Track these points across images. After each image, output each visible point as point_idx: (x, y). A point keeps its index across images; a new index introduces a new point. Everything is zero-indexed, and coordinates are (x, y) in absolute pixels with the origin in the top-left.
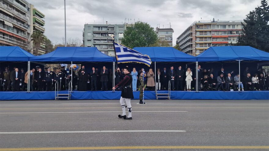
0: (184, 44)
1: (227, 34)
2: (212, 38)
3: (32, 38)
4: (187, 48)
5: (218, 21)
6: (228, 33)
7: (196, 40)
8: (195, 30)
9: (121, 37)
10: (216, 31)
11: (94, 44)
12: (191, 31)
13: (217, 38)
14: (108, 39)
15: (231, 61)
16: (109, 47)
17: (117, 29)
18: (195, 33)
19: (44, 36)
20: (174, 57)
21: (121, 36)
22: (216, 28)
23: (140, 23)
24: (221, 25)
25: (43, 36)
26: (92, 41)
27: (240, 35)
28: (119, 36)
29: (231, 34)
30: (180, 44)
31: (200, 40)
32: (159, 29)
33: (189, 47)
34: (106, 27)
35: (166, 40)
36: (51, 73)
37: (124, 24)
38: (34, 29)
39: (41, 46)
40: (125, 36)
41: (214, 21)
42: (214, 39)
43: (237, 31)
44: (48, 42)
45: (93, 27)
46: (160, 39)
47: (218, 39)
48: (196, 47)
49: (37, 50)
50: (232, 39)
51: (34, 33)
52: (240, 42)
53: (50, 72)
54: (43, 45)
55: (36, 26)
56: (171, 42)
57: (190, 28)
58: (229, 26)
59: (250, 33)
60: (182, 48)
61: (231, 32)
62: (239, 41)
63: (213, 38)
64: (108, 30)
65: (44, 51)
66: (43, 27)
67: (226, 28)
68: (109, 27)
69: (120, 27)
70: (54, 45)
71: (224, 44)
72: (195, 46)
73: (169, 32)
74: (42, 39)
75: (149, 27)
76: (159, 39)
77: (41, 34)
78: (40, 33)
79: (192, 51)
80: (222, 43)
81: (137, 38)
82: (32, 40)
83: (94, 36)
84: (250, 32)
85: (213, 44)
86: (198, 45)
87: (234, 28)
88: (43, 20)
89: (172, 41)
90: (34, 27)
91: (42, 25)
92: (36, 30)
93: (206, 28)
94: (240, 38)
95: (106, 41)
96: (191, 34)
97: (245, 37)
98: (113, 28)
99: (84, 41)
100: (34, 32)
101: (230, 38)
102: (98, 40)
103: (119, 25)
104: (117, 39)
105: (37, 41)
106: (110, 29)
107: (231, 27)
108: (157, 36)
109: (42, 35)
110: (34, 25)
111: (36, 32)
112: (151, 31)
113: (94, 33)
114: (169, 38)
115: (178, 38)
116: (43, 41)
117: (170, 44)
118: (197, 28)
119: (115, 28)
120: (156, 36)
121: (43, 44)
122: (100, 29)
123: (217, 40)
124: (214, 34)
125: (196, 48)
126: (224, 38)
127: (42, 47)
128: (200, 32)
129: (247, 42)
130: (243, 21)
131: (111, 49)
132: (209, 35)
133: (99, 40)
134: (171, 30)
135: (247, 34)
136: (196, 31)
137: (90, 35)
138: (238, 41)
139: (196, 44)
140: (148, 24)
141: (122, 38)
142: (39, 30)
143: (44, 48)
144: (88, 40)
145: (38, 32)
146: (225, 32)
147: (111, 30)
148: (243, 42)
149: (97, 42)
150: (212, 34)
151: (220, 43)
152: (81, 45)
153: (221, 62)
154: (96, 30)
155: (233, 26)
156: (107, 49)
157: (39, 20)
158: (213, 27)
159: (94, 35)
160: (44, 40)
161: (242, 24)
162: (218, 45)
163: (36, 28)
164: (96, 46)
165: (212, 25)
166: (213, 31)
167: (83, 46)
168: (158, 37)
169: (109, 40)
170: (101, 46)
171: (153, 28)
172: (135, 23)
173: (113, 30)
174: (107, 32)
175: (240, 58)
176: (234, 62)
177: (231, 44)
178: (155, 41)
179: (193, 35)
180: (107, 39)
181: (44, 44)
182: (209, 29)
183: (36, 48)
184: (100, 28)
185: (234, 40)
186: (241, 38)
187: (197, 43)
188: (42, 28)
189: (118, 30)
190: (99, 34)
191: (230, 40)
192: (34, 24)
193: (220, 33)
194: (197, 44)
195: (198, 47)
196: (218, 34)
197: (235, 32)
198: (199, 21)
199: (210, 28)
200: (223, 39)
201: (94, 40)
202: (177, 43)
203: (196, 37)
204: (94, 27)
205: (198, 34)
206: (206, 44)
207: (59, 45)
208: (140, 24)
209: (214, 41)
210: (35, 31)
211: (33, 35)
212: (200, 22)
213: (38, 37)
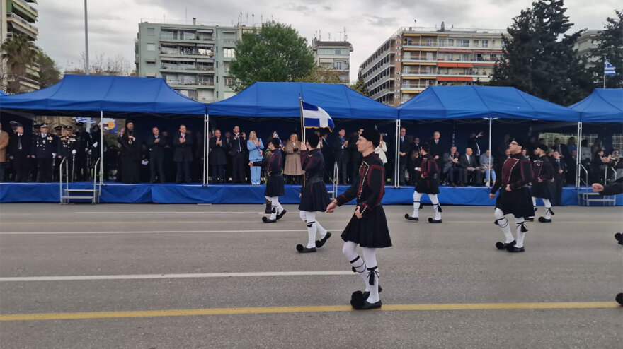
0: (376, 79)
1: (472, 60)
2: (437, 68)
3: (5, 53)
4: (381, 90)
5: (453, 30)
6: (473, 58)
7: (402, 72)
8: (400, 48)
9: (229, 56)
10: (447, 53)
11: (162, 73)
12: (392, 50)
13: (448, 68)
14: (198, 61)
15: (473, 120)
16: (201, 80)
17: (219, 38)
18: (400, 54)
19: (37, 48)
20: (348, 107)
21: (230, 54)
22: (447, 46)
23: (273, 25)
24: (459, 39)
25: (32, 48)
26: (159, 64)
27: (498, 63)
28: (225, 56)
29: (479, 60)
30: (367, 80)
31: (410, 73)
32: (318, 43)
33: (388, 87)
34: (193, 32)
35: (335, 68)
36: (48, 138)
37: (238, 26)
38: (9, 30)
39: (28, 71)
40: (237, 55)
41: (443, 30)
42: (442, 71)
43: (493, 55)
44: (46, 63)
45: (160, 31)
46: (322, 65)
47: (451, 71)
48: (401, 86)
49: (17, 82)
50: (481, 71)
51: (9, 40)
52: (497, 78)
53: (48, 136)
54: (34, 70)
55: (14, 22)
56: (347, 74)
57: (390, 44)
58: (476, 41)
59: (519, 59)
60: (371, 88)
61: (479, 55)
62: (495, 76)
63: (441, 68)
64: (198, 38)
65: (36, 84)
66: (32, 24)
67: (468, 46)
68: (200, 33)
69: (227, 32)
70: (62, 71)
71: (464, 82)
72: (399, 85)
73: (342, 52)
74: (30, 56)
75: (295, 37)
76: (320, 67)
77: (28, 41)
78: (25, 41)
79: (392, 95)
80: (459, 79)
81: (267, 61)
82: (4, 56)
83: (162, 53)
84: (519, 57)
85: (439, 82)
86: (408, 83)
87: (487, 46)
88: (31, 8)
89: (348, 72)
90: (9, 23)
91: (32, 21)
92: (15, 31)
93: (424, 45)
94: (497, 71)
95: (193, 66)
96: (393, 56)
97: (507, 67)
98: (211, 34)
99: (137, 64)
100: (9, 36)
101: (475, 70)
102: (172, 62)
103: (224, 28)
104: (221, 62)
105: (16, 58)
106: (202, 37)
107: (480, 43)
108: (314, 58)
109: (31, 45)
110: (10, 19)
111: (15, 37)
112: (300, 46)
113: (163, 46)
114: (343, 64)
115: (363, 66)
116: (34, 59)
117: (343, 78)
118: (406, 44)
119: (214, 35)
120: (311, 58)
121: (34, 68)
122: (179, 36)
123: (448, 74)
124: (443, 60)
125: (402, 89)
126: (464, 68)
127: (29, 75)
128: (412, 52)
129: (513, 78)
130: (506, 33)
131: (205, 84)
132: (430, 60)
133: (175, 62)
134: (346, 46)
135: (512, 61)
136: (403, 51)
137: (152, 50)
138: (492, 77)
139: (403, 80)
140: (292, 28)
141: (229, 60)
142: (23, 33)
143: (35, 78)
144: (149, 63)
145: (20, 38)
146: (466, 54)
147: (206, 40)
148: (503, 78)
149: (171, 68)
150: (438, 60)
151: (455, 80)
152: (132, 75)
153: (451, 121)
154: (169, 37)
155: (483, 43)
156: (196, 85)
157: (22, 7)
158: (440, 42)
159: (164, 49)
160: (37, 57)
161: (503, 38)
162: (449, 84)
163: (14, 26)
164: (168, 78)
165: (438, 39)
166: (440, 52)
167: (134, 76)
168: (315, 60)
169: (200, 63)
170: (180, 78)
171: (305, 39)
172: (263, 26)
173: (209, 40)
174: (196, 44)
175: (492, 114)
176: (479, 122)
177: (478, 83)
178: (309, 70)
179: (396, 60)
180: (194, 60)
181: (37, 66)
182: (433, 48)
183: (16, 77)
184: (179, 33)
185: (484, 74)
186: (500, 70)
187: (404, 78)
188: (30, 26)
189: (223, 41)
190: (176, 47)
191: (477, 74)
192: (8, 15)
193: (456, 57)
194: (405, 80)
195: (407, 88)
196: (451, 60)
197: (488, 57)
198: (411, 28)
199: (435, 45)
200: (462, 71)
201: (163, 61)
202: (361, 77)
203: (403, 65)
204: (163, 30)
205: (407, 59)
206: (423, 80)
207: (76, 72)
208: (274, 28)
209: (443, 74)
210: (12, 33)
211: (6, 43)
212: (413, 29)
213: (19, 50)
